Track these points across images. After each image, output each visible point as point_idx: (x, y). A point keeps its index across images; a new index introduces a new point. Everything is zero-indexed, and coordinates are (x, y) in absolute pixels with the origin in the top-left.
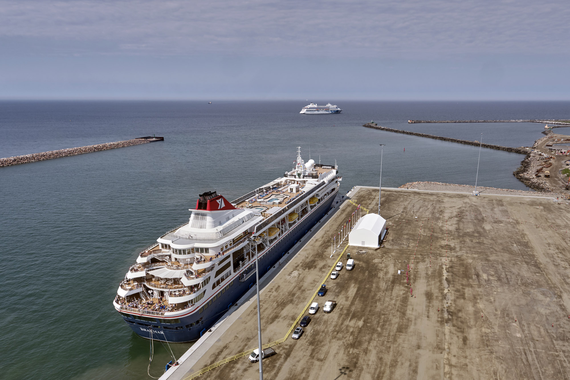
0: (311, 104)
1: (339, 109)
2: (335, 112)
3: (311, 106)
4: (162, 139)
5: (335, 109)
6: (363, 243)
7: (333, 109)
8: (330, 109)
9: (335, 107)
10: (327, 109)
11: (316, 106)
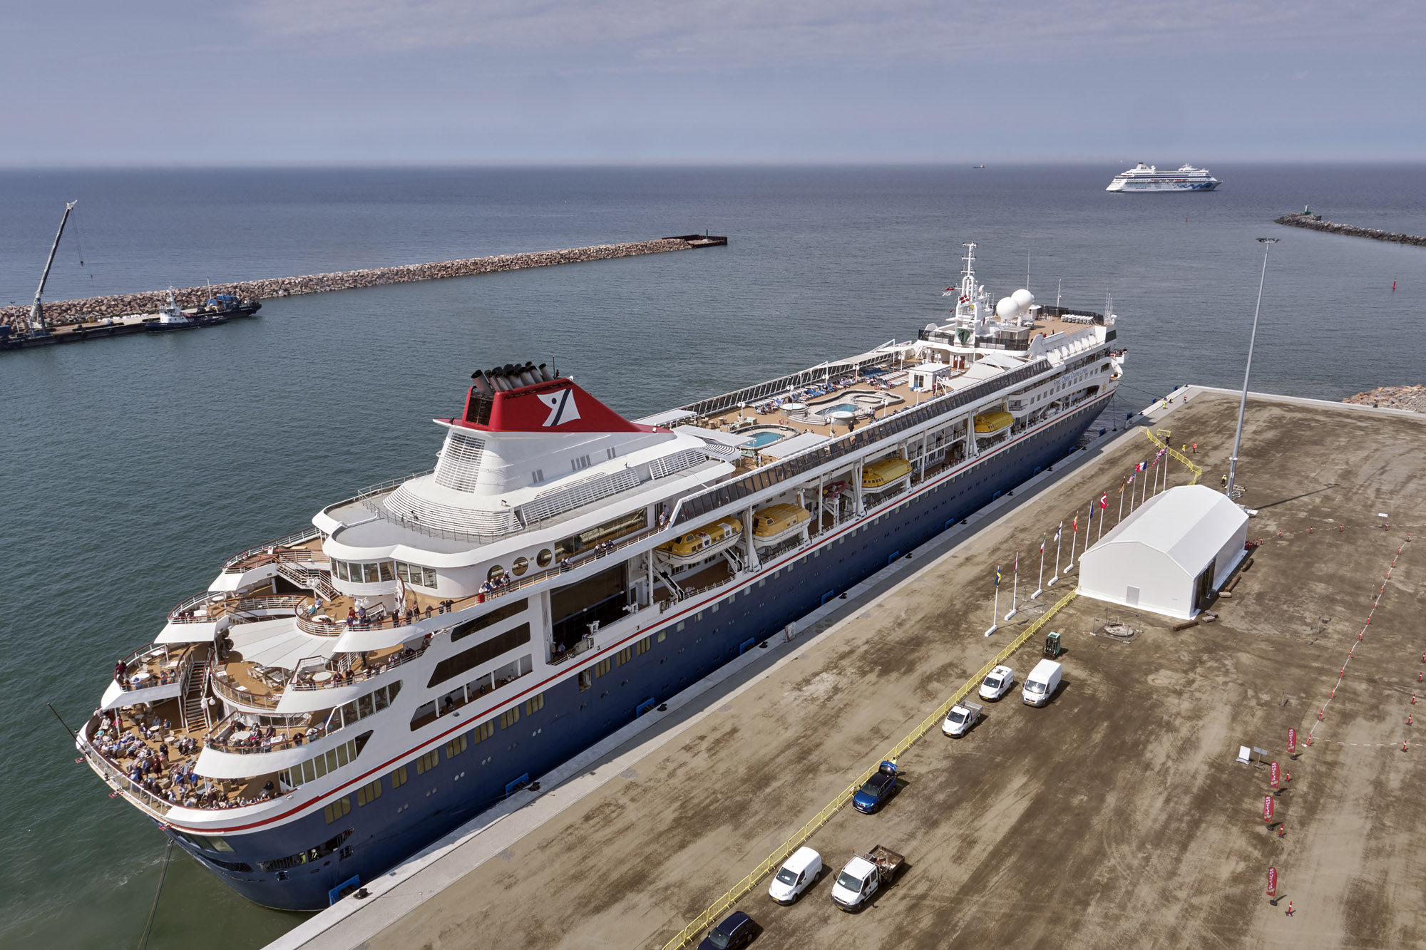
0: (1140, 166)
1: (1213, 179)
2: (1200, 186)
3: (1138, 170)
4: (722, 242)
5: (1202, 179)
6: (1133, 593)
7: (1197, 179)
8: (1190, 179)
9: (1204, 175)
10: (1182, 180)
11: (1152, 171)
